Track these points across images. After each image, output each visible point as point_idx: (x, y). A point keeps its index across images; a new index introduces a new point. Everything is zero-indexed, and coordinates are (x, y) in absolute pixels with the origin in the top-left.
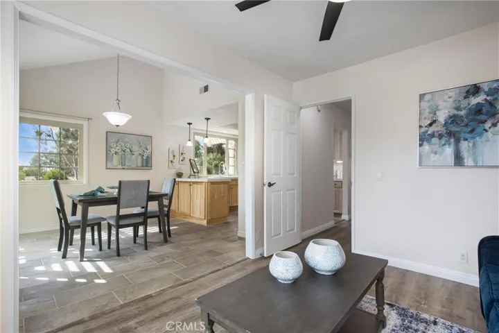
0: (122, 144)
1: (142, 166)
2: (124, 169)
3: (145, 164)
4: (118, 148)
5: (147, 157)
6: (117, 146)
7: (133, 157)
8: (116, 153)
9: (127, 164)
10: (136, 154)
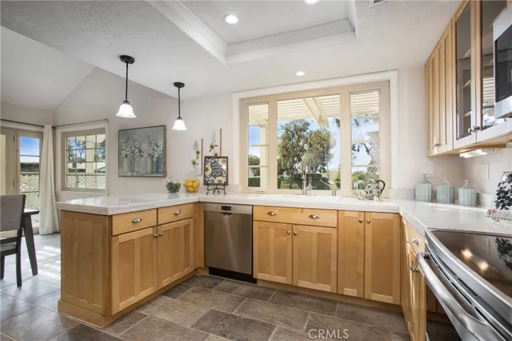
0: (132, 143)
1: (152, 173)
2: (133, 176)
3: (154, 170)
4: (127, 150)
5: (158, 158)
6: (127, 147)
7: (143, 159)
8: (126, 156)
9: (136, 170)
10: (145, 155)
